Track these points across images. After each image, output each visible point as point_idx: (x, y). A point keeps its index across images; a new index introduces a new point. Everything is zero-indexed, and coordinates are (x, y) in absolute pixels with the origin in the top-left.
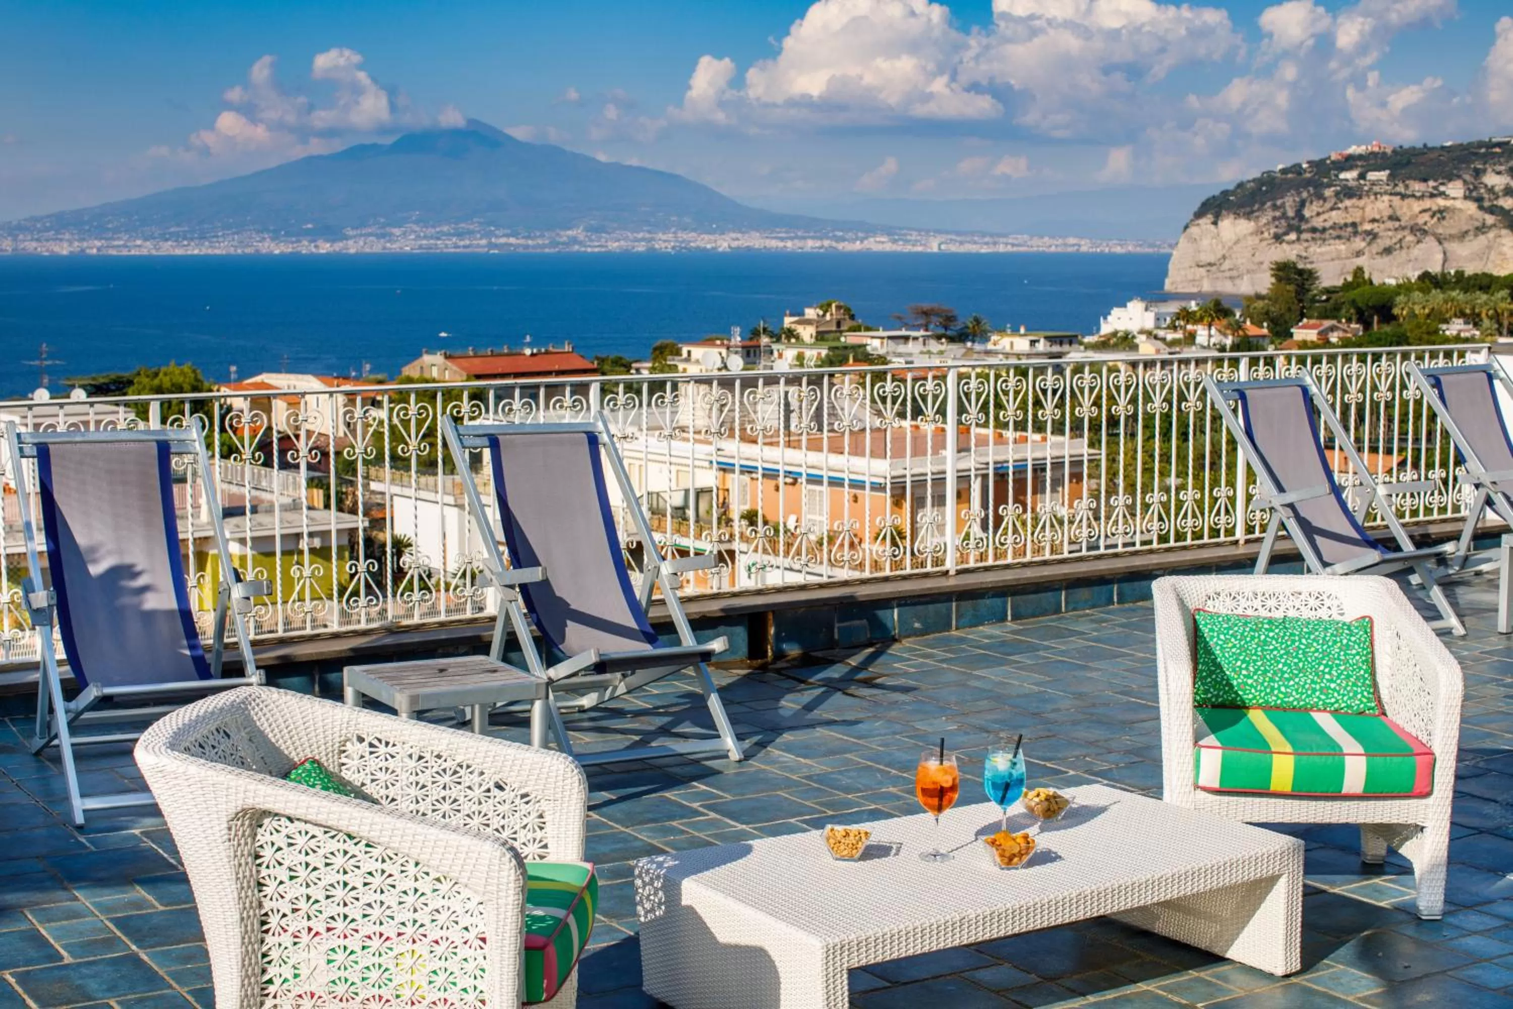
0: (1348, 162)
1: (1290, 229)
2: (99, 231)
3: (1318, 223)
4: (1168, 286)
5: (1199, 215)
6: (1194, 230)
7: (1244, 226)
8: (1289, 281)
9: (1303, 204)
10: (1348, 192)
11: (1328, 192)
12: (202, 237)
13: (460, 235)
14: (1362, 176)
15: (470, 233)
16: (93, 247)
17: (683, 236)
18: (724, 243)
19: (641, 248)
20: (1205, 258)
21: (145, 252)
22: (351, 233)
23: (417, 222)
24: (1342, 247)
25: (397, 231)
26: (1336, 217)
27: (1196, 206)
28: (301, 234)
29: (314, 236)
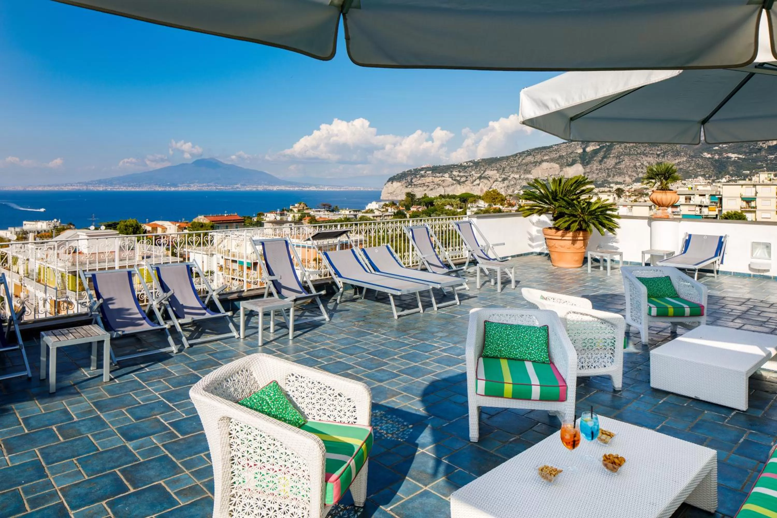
0: (422, 169)
1: (409, 184)
2: (111, 184)
3: (416, 183)
4: (381, 198)
5: (388, 181)
6: (387, 185)
7: (399, 184)
8: (409, 197)
9: (412, 179)
10: (422, 176)
11: (418, 176)
12: (140, 186)
13: (208, 186)
14: (425, 172)
16: (109, 189)
17: (265, 187)
18: (275, 188)
19: (255, 189)
20: (390, 191)
21: (123, 190)
22: (180, 185)
23: (198, 183)
24: (421, 189)
25: (192, 185)
26: (420, 182)
27: (388, 179)
28: (167, 185)
29: (170, 186)
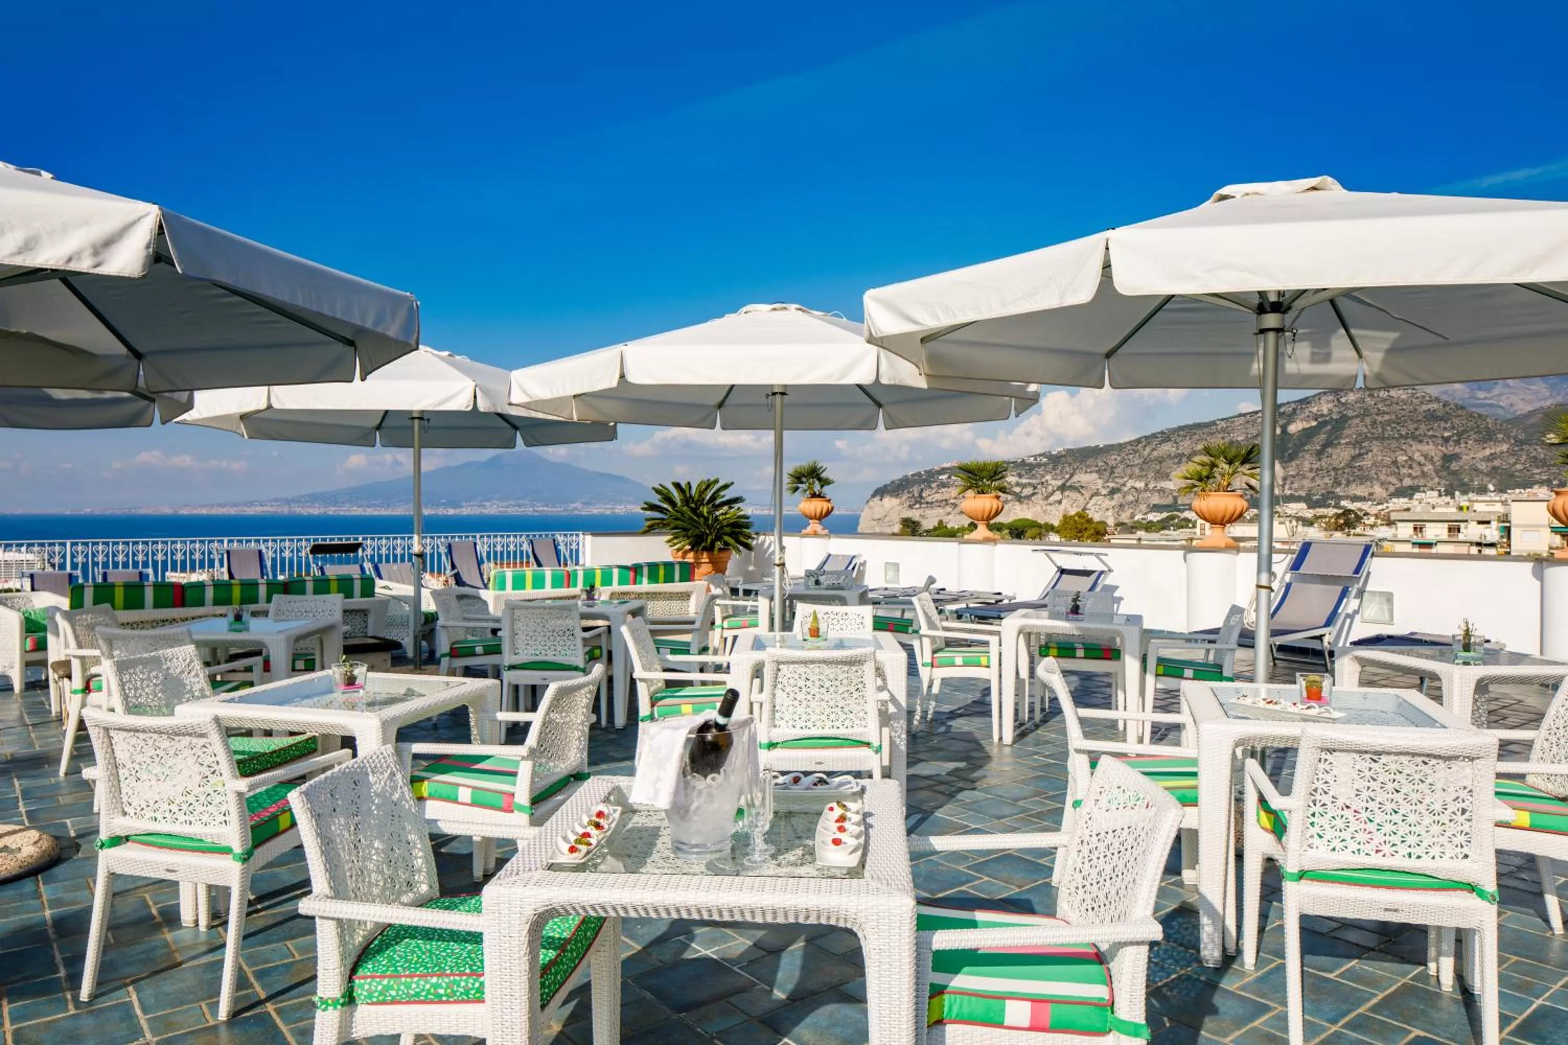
0: (943, 471)
1: (916, 502)
2: (335, 503)
3: (929, 499)
4: (859, 530)
5: (874, 496)
6: (871, 503)
7: (895, 501)
8: (908, 527)
9: (922, 490)
10: (943, 485)
11: (934, 485)
12: (388, 506)
13: (519, 506)
14: (949, 477)
15: (525, 505)
16: (331, 511)
17: (628, 506)
19: (608, 512)
20: (877, 516)
21: (357, 513)
22: (464, 504)
23: (498, 499)
24: (941, 511)
25: (488, 504)
26: (938, 497)
27: (871, 492)
28: (439, 505)
29: (446, 505)
